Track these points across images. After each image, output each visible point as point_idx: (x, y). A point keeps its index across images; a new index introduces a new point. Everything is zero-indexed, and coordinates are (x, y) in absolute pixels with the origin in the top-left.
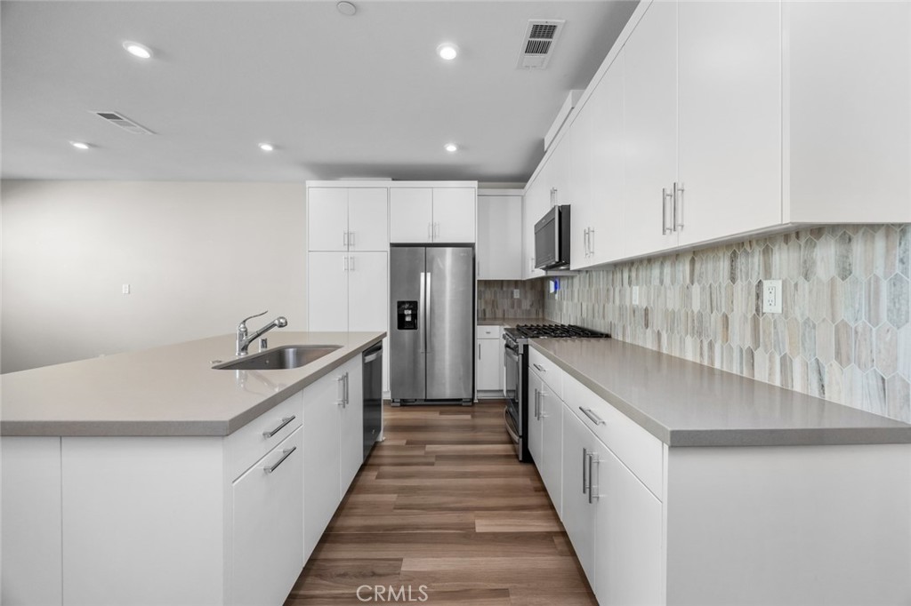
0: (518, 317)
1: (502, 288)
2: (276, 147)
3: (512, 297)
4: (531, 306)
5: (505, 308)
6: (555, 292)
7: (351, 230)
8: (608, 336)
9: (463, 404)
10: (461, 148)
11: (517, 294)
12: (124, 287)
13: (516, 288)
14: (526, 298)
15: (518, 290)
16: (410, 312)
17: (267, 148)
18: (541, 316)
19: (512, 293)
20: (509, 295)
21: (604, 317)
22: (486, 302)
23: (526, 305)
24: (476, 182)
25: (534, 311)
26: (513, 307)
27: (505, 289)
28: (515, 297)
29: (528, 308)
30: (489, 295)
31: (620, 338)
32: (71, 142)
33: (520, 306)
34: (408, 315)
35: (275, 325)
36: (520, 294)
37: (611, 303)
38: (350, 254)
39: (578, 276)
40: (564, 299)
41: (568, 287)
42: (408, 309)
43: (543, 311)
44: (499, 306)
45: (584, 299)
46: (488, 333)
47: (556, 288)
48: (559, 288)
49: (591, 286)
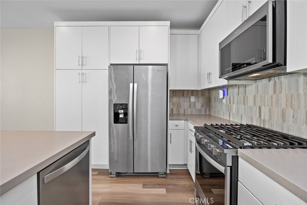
0: (193, 113)
1: (183, 95)
3: (190, 101)
4: (202, 106)
5: (186, 108)
6: (224, 98)
7: (84, 55)
9: (160, 176)
11: (193, 99)
13: (192, 95)
14: (198, 102)
15: (194, 97)
16: (122, 111)
18: (208, 113)
19: (190, 98)
20: (188, 100)
22: (173, 104)
23: (199, 106)
24: (170, 22)
25: (203, 109)
26: (190, 107)
27: (185, 95)
28: (192, 101)
29: (200, 108)
30: (175, 100)
33: (194, 107)
34: (121, 113)
36: (195, 99)
39: (254, 84)
40: (233, 103)
41: (238, 95)
42: (121, 109)
43: (209, 110)
44: (182, 107)
45: (264, 105)
46: (177, 126)
47: (224, 95)
48: (227, 95)
49: (278, 92)
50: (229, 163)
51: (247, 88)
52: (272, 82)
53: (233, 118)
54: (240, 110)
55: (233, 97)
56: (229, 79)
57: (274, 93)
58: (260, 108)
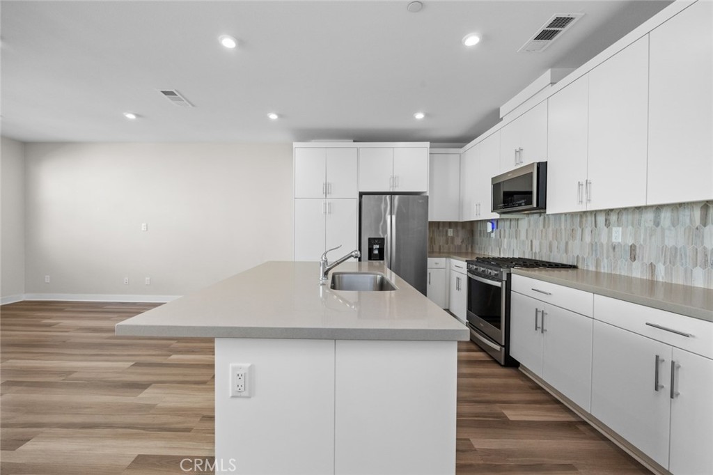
0: (452, 250)
1: (439, 228)
2: (280, 116)
3: (447, 235)
4: (462, 242)
5: (441, 244)
6: (492, 232)
7: (328, 182)
8: (575, 267)
10: (427, 115)
11: (450, 233)
12: (143, 224)
13: (450, 228)
14: (458, 236)
15: (452, 230)
16: (378, 247)
17: (273, 117)
18: (470, 250)
19: (447, 232)
20: (445, 234)
21: (566, 251)
23: (458, 241)
24: (429, 143)
25: (464, 246)
26: (447, 243)
27: (441, 228)
28: (449, 235)
29: (460, 244)
31: (592, 268)
32: (124, 114)
33: (452, 243)
34: (377, 249)
35: (352, 256)
36: (453, 233)
37: (578, 241)
38: (328, 201)
39: (526, 218)
40: (504, 237)
41: (510, 228)
42: (377, 244)
43: (472, 247)
44: (436, 243)
45: (535, 238)
46: (436, 263)
47: (493, 228)
48: (497, 228)
49: (546, 227)
50: (505, 278)
51: (520, 222)
52: (542, 217)
53: (504, 253)
54: (512, 245)
55: (505, 230)
56: (501, 213)
57: (544, 227)
58: (531, 241)
